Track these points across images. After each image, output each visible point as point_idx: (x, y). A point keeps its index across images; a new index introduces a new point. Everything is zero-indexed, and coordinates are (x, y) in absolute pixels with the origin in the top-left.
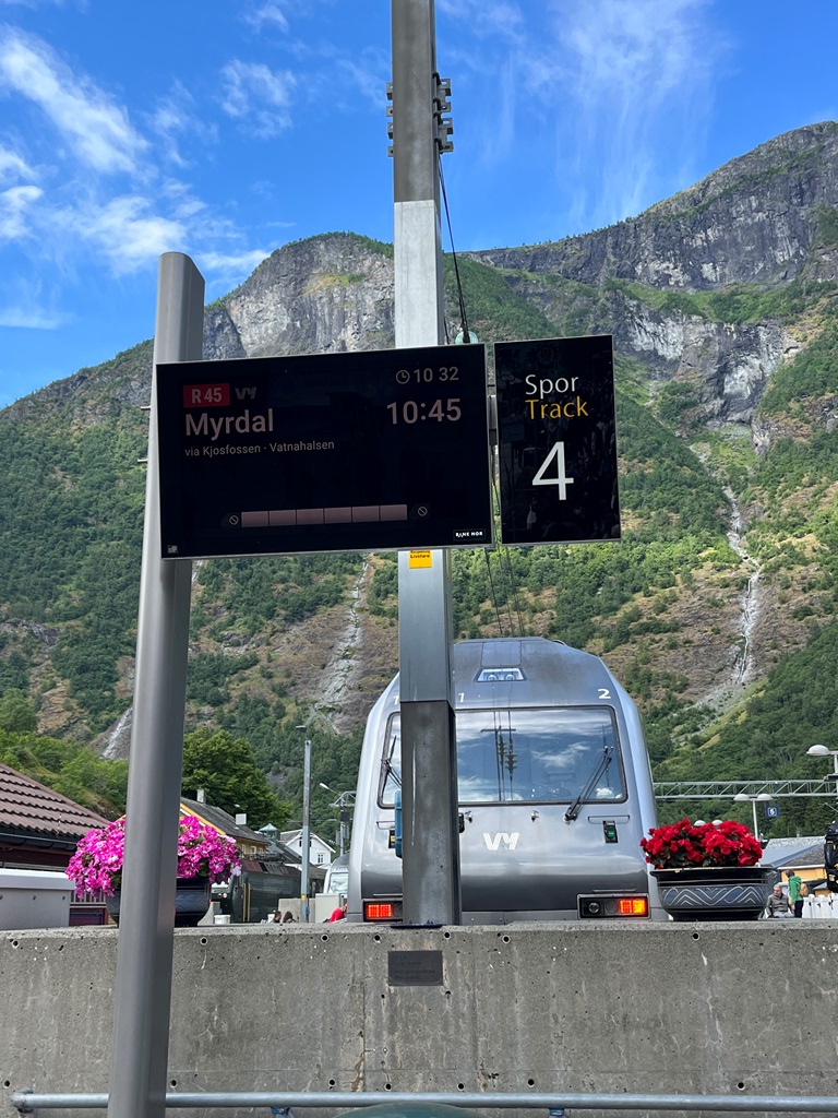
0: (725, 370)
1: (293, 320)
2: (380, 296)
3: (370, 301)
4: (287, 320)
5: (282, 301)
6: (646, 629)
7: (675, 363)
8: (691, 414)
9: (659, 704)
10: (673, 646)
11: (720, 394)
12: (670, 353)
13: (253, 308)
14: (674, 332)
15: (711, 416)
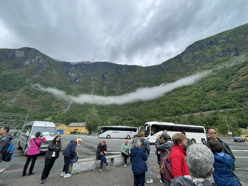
0: (76, 79)
1: (25, 56)
2: (39, 58)
3: (37, 58)
4: (24, 55)
5: (24, 53)
6: (60, 102)
7: (72, 77)
8: (72, 82)
9: (58, 109)
10: (62, 104)
11: (75, 81)
12: (72, 76)
13: (19, 52)
14: (73, 74)
15: (74, 83)
